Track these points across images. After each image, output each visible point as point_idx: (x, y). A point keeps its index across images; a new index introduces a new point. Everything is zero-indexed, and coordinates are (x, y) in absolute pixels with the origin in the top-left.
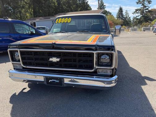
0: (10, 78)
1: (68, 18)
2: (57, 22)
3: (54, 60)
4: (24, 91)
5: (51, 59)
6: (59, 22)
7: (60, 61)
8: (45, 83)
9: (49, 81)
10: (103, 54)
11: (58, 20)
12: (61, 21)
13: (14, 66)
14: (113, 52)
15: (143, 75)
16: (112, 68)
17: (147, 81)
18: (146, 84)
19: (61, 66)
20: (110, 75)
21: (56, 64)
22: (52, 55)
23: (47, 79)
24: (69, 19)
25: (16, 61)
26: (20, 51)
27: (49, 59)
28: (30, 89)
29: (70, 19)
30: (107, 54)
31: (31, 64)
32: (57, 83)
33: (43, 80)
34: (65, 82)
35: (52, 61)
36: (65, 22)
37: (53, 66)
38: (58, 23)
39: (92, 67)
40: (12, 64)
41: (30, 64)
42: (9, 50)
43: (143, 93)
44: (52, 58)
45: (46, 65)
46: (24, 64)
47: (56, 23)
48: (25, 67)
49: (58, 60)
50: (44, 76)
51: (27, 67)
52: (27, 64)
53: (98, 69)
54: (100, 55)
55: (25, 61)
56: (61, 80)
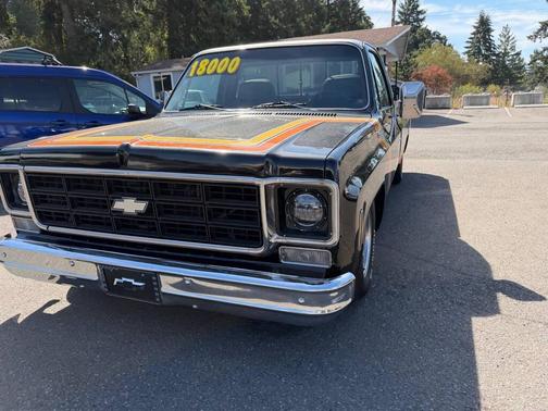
3: (130, 206)
4: (47, 311)
5: (118, 205)
8: (103, 288)
9: (115, 283)
10: (299, 190)
13: (16, 225)
16: (330, 243)
17: (503, 300)
19: (155, 229)
20: (327, 270)
22: (122, 190)
23: (108, 273)
25: (20, 206)
26: (26, 173)
27: (112, 203)
28: (69, 304)
29: (237, 59)
32: (137, 292)
33: (95, 277)
35: (120, 212)
39: (256, 238)
40: (12, 216)
41: (60, 220)
44: (120, 198)
45: (107, 227)
46: (42, 217)
47: (188, 78)
48: (44, 227)
49: (141, 206)
50: (96, 264)
51: (52, 229)
52: (51, 218)
53: (281, 244)
54: (287, 193)
55: (44, 207)
56: (152, 280)
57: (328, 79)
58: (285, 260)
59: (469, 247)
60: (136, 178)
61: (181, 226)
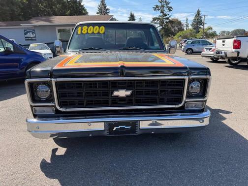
2: (79, 33)
3: (122, 93)
5: (116, 93)
6: (83, 32)
7: (132, 94)
8: (106, 133)
9: (114, 129)
10: (193, 80)
12: (87, 30)
14: (208, 77)
16: (205, 99)
17: (224, 115)
18: (224, 119)
21: (120, 100)
23: (110, 126)
24: (101, 28)
25: (40, 101)
27: (112, 93)
29: (103, 27)
30: (198, 80)
31: (74, 104)
32: (128, 131)
33: (103, 129)
34: (141, 127)
36: (95, 32)
37: (117, 103)
38: (81, 33)
39: (179, 101)
40: (32, 107)
41: (72, 105)
42: (27, 81)
44: (117, 90)
45: (106, 104)
46: (62, 104)
48: (63, 110)
49: (129, 93)
50: (104, 122)
51: (68, 110)
52: (67, 105)
53: (186, 102)
57: (128, 38)
58: (187, 108)
60: (125, 80)
61: (151, 99)
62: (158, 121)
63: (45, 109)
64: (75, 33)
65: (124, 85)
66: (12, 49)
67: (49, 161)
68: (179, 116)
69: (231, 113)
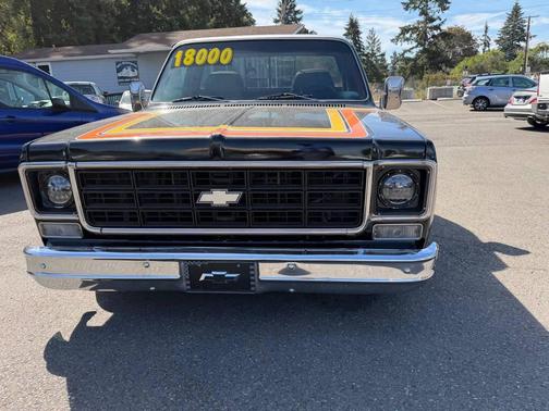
0: (31, 279)
1: (221, 49)
2: (177, 64)
3: (220, 197)
4: (90, 323)
5: (205, 198)
6: (185, 62)
7: (242, 200)
8: (184, 286)
9: (202, 278)
10: (393, 171)
11: (183, 57)
12: (195, 57)
13: (43, 231)
14: (428, 163)
15: (484, 239)
16: (423, 217)
18: (503, 266)
19: (245, 220)
20: (417, 241)
21: (220, 214)
22: (207, 182)
23: (193, 269)
24: (224, 52)
25: (52, 209)
26: (77, 171)
27: (197, 196)
28: (111, 314)
29: (228, 51)
30: (407, 171)
31: (122, 219)
32: (231, 284)
33: (176, 275)
34: (262, 277)
35: (208, 205)
36: (211, 61)
37: (211, 220)
38: (182, 64)
39: (356, 219)
40: (38, 221)
41: (116, 220)
42: (22, 168)
43: (506, 294)
44: (208, 190)
45: (186, 220)
46: (92, 218)
47: (173, 67)
48: (96, 230)
49: (234, 197)
50: (180, 261)
51: (106, 231)
52: (104, 220)
53: (375, 223)
55: (97, 207)
56: (248, 269)
57: (298, 73)
58: (377, 237)
59: (446, 220)
60: (227, 169)
62: (299, 265)
63: (61, 227)
64: (169, 65)
65: (226, 180)
66: (67, 103)
67: (67, 338)
68: (361, 255)
69: (528, 253)
